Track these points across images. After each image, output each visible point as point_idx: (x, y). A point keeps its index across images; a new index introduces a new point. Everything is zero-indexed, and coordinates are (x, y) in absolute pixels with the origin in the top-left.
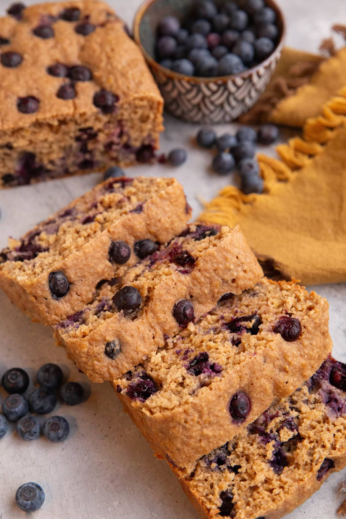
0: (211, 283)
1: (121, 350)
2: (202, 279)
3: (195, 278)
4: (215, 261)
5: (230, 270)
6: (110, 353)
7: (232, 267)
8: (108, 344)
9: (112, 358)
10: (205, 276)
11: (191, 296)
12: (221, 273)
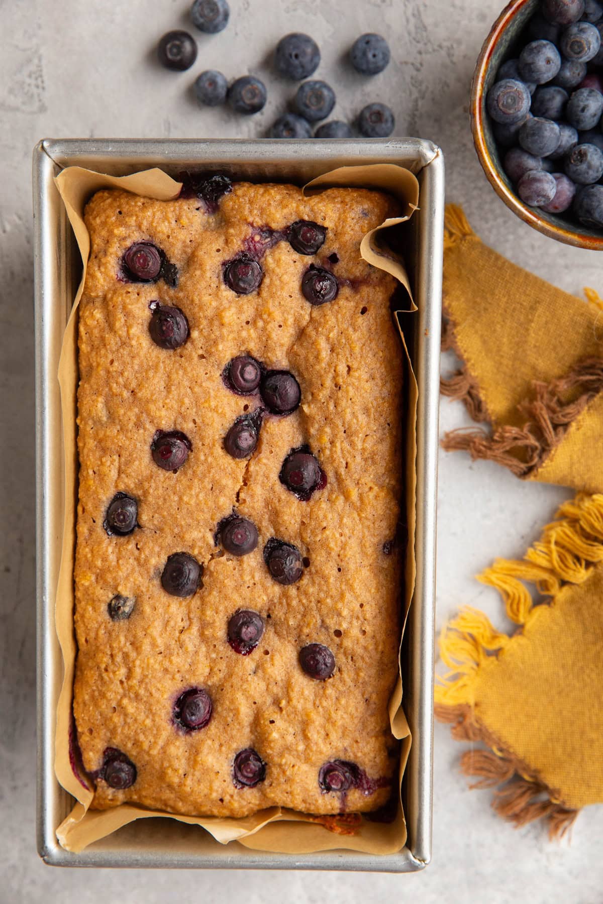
0: (304, 616)
1: (129, 616)
2: (294, 603)
3: (285, 595)
4: (325, 588)
5: (339, 614)
6: (113, 611)
7: (345, 613)
8: (118, 597)
9: (112, 616)
10: (300, 601)
11: (269, 616)
12: (325, 611)
